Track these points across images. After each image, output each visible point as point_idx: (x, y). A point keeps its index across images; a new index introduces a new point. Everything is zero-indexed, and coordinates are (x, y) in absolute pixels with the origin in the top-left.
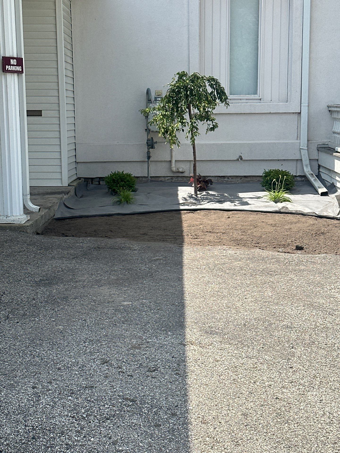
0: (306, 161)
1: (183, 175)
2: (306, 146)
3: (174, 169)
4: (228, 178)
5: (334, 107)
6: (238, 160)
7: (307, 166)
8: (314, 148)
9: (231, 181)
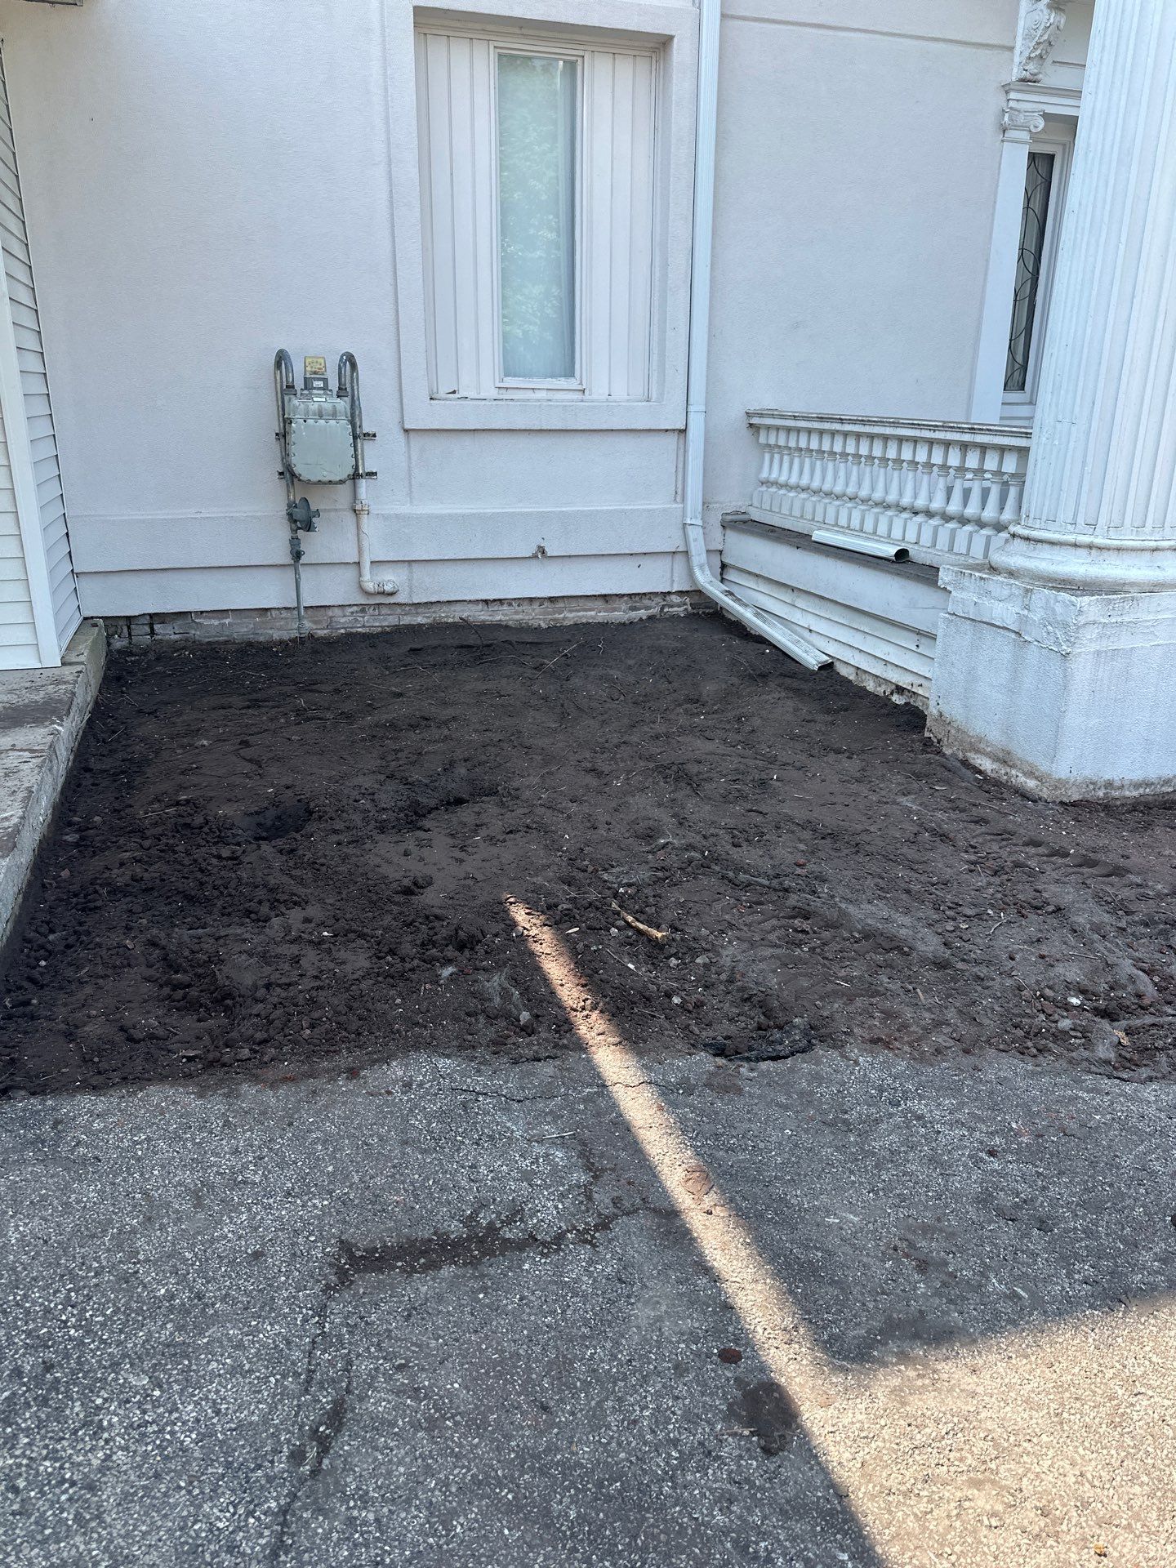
0: (699, 557)
1: (392, 600)
2: (700, 516)
3: (370, 586)
4: (510, 605)
5: (761, 415)
6: (535, 556)
7: (701, 567)
8: (715, 519)
9: (517, 613)
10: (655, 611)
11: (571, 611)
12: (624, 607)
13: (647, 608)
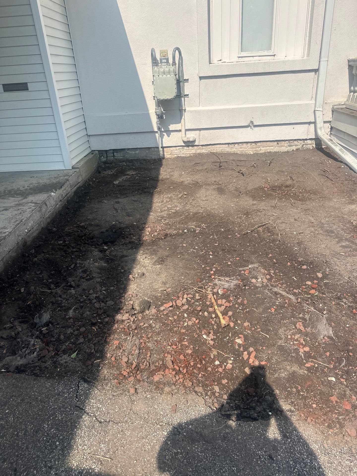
0: (320, 124)
1: (193, 144)
2: (322, 107)
3: (184, 139)
4: (238, 145)
5: (355, 61)
6: (249, 125)
7: (321, 128)
8: (329, 109)
9: (241, 148)
10: (300, 147)
11: (263, 147)
12: (286, 145)
13: (296, 145)
